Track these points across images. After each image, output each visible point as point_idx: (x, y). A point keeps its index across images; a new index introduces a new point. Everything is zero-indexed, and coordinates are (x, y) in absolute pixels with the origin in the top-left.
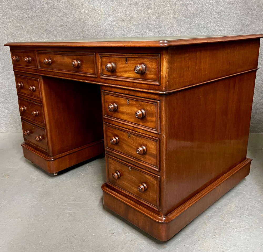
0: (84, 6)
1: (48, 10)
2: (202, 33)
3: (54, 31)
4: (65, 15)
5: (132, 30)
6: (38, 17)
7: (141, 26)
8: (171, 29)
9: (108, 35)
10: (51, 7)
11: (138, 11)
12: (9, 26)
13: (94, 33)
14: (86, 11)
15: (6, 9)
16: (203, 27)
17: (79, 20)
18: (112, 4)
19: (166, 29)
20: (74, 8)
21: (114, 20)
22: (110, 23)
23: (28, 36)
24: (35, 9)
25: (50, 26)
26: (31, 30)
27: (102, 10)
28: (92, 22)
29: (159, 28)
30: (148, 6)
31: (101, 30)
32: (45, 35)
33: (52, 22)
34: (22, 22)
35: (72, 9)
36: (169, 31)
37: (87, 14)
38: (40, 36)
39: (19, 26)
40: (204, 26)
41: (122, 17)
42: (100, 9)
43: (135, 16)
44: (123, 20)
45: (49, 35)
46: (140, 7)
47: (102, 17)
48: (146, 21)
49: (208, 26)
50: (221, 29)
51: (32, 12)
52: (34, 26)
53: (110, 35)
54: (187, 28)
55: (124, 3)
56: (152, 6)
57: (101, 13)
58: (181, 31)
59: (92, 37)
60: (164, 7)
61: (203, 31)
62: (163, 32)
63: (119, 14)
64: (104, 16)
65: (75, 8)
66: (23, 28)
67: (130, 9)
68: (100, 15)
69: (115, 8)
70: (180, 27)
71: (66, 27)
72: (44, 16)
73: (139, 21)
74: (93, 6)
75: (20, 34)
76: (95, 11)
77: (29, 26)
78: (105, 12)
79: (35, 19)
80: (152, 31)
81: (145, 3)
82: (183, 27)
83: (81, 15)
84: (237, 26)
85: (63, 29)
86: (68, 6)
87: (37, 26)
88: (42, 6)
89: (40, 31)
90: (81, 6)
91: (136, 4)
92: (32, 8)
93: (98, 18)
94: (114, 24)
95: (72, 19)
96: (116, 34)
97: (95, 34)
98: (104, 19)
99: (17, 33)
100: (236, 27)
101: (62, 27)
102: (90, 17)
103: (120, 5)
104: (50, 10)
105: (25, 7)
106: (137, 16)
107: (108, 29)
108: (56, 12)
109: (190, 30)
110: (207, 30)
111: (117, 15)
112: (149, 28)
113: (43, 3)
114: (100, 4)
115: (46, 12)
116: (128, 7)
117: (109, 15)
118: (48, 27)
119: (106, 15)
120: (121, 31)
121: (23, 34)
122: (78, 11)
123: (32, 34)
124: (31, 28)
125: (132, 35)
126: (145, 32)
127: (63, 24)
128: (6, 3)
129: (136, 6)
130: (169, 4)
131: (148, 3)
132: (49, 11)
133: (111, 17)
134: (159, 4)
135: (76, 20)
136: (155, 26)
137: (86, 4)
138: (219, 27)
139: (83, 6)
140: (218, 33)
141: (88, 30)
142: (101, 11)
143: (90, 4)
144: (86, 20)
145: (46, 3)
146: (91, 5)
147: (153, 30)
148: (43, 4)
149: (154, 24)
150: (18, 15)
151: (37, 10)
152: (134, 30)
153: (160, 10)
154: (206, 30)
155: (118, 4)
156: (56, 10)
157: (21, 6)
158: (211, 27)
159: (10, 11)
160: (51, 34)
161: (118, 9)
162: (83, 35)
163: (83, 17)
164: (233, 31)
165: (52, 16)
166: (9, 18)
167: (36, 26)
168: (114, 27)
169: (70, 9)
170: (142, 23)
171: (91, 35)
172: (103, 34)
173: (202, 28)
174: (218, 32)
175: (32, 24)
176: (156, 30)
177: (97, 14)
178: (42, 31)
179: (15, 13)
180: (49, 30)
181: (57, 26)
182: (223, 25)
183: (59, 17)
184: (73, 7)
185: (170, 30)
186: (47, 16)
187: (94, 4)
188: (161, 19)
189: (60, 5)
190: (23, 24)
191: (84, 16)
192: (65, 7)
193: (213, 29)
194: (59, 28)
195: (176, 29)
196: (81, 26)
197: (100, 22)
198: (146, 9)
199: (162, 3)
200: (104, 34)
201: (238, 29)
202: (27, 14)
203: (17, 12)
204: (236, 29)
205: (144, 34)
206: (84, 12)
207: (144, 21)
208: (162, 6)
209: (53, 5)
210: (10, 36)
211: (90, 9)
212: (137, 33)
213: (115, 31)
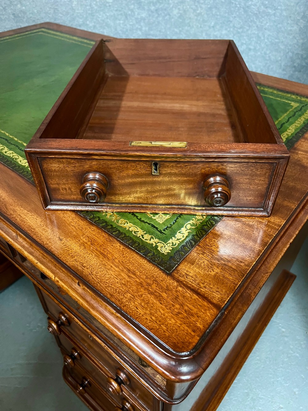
2: (235, 17)
5: (107, 5)
8: (179, 7)
9: (61, 13)
13: (34, 8)
16: (238, 6)
19: (171, 6)
29: (158, 4)
36: (175, 12)
40: (240, 4)
49: (247, 4)
50: (269, 12)
53: (64, 13)
54: (209, 6)
58: (198, 12)
59: (31, 15)
61: (238, 13)
62: (166, 13)
70: (196, 4)
80: (144, 9)
82: (202, 4)
84: (298, 8)
96: (77, 11)
97: (35, 11)
100: (296, 10)
109: (214, 11)
110: (245, 11)
125: (108, 14)
126: (132, 11)
138: (267, 8)
140: (263, 19)
147: (146, 7)
152: (110, 4)
154: (243, 13)
158: (253, 7)
162: (12, 11)
164: (290, 17)
171: (28, 13)
172: (52, 11)
173: (237, 8)
174: (263, 17)
176: (153, 8)
182: (273, 5)
185: (179, 9)
193: (256, 12)
195: (188, 7)
200: (54, 11)
201: (298, 14)
204: (296, 14)
205: (129, 15)
212: (116, 10)
213: (73, 5)
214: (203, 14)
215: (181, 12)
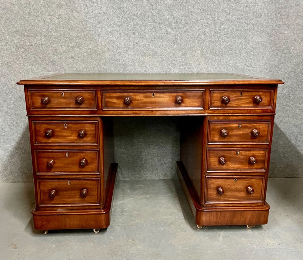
0: (101, 36)
1: (57, 38)
3: (62, 62)
4: (78, 45)
6: (43, 46)
7: (165, 62)
9: (128, 70)
10: (61, 35)
11: (163, 46)
12: (4, 54)
13: (112, 67)
14: (103, 43)
15: (2, 34)
16: (231, 66)
17: (95, 52)
18: (133, 36)
19: (193, 67)
20: (89, 38)
21: (135, 54)
22: (131, 57)
23: (29, 67)
24: (41, 36)
25: (58, 56)
26: (33, 60)
27: (122, 43)
28: (110, 55)
29: (185, 66)
30: (174, 41)
31: (120, 65)
32: (52, 67)
33: (61, 52)
34: (23, 50)
35: (87, 39)
37: (105, 46)
38: (44, 68)
39: (18, 55)
40: (232, 65)
41: (145, 51)
42: (119, 41)
43: (159, 51)
44: (145, 55)
45: (56, 67)
46: (165, 41)
47: (122, 50)
48: (171, 57)
49: (236, 65)
50: (249, 69)
51: (36, 40)
52: (37, 56)
53: (130, 70)
54: (215, 66)
55: (148, 36)
56: (178, 41)
57: (120, 46)
58: (209, 69)
60: (191, 43)
61: (232, 70)
63: (141, 48)
64: (124, 49)
65: (91, 38)
66: (23, 57)
67: (153, 43)
68: (119, 47)
69: (137, 41)
70: (207, 65)
71: (77, 59)
72: (52, 45)
73: (163, 57)
74: (111, 37)
75: (18, 65)
76: (114, 42)
77: (31, 56)
78: (125, 45)
79: (40, 47)
81: (171, 37)
82: (211, 65)
83: (96, 47)
84: (266, 67)
85: (74, 61)
86: (81, 36)
87: (42, 56)
88: (50, 34)
89: (45, 61)
90: (97, 36)
91: (161, 38)
92: (37, 35)
93: (117, 50)
94: (135, 58)
95: (86, 51)
96: (137, 69)
97: (112, 69)
98: (124, 53)
99: (15, 63)
101: (73, 59)
102: (108, 49)
103: (143, 38)
104: (60, 38)
105: (27, 33)
106: (161, 51)
107: (128, 64)
108: (66, 41)
110: (236, 69)
111: (138, 48)
112: (174, 65)
113: (51, 30)
114: (119, 36)
115: (53, 41)
116: (152, 41)
117: (130, 49)
118: (55, 58)
119: (127, 48)
120: (143, 66)
121: (22, 64)
122: (94, 42)
123: (35, 65)
124: (34, 58)
125: (156, 71)
126: (170, 69)
127: (75, 56)
128: (2, 27)
129: (161, 40)
130: (197, 40)
131: (174, 38)
132: (58, 40)
133: (132, 50)
134: (186, 39)
135: (91, 52)
136: (181, 63)
137: (103, 34)
138: (248, 67)
139: (99, 36)
140: (247, 73)
141: (104, 64)
142: (120, 44)
143: (108, 34)
144: (102, 53)
145: (55, 30)
146: (110, 36)
147: (178, 67)
148: (51, 32)
149: (180, 61)
150: (17, 42)
151: (43, 38)
152: (157, 66)
153: (186, 46)
154: (234, 70)
155: (140, 37)
156: (67, 39)
157: (22, 32)
158: (240, 66)
159: (8, 37)
160: (59, 66)
161: (140, 42)
162: (98, 69)
163: (99, 49)
164: (262, 71)
165: (61, 46)
166: (6, 45)
167: (40, 55)
168: (135, 62)
169: (84, 39)
170: (166, 59)
171: (108, 70)
172: (122, 69)
173: (231, 67)
174: (246, 72)
175: (35, 54)
176: (182, 68)
177: (116, 47)
178: (47, 63)
179: (14, 39)
180: (57, 61)
181: (67, 58)
182: (252, 65)
183: (70, 48)
184: (87, 37)
185: (197, 68)
186: (55, 45)
187: (112, 35)
188: (188, 56)
189: (72, 34)
190: (23, 53)
191: (101, 48)
192: (78, 36)
193: (242, 69)
194: (70, 60)
195: (203, 67)
196: (97, 59)
197: (119, 55)
198: (171, 44)
199: (189, 39)
201: (267, 69)
202: (29, 42)
203: (16, 38)
204: (265, 69)
205: (168, 71)
206: (101, 43)
207: (169, 57)
208: (189, 42)
209: (64, 33)
210: (5, 67)
211: (108, 40)
212: (161, 69)
213: (136, 66)
214: (211, 70)
215: (199, 70)
